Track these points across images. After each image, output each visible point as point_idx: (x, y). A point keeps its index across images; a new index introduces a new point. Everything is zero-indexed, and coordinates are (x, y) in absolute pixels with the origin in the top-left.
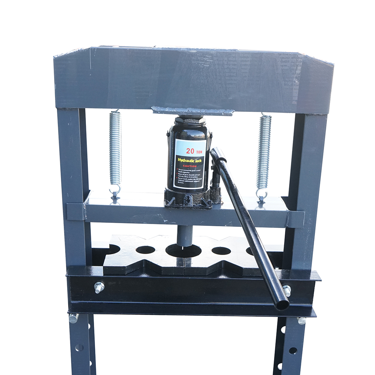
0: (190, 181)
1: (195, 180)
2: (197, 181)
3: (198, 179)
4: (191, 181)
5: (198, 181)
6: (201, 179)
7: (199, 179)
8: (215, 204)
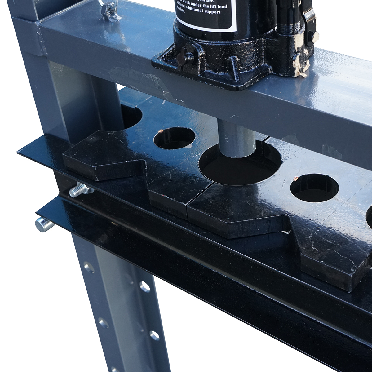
0: (196, 10)
1: (207, 9)
2: (212, 12)
3: (214, 6)
4: (198, 10)
5: (215, 12)
6: (226, 7)
7: (219, 7)
8: (279, 75)
